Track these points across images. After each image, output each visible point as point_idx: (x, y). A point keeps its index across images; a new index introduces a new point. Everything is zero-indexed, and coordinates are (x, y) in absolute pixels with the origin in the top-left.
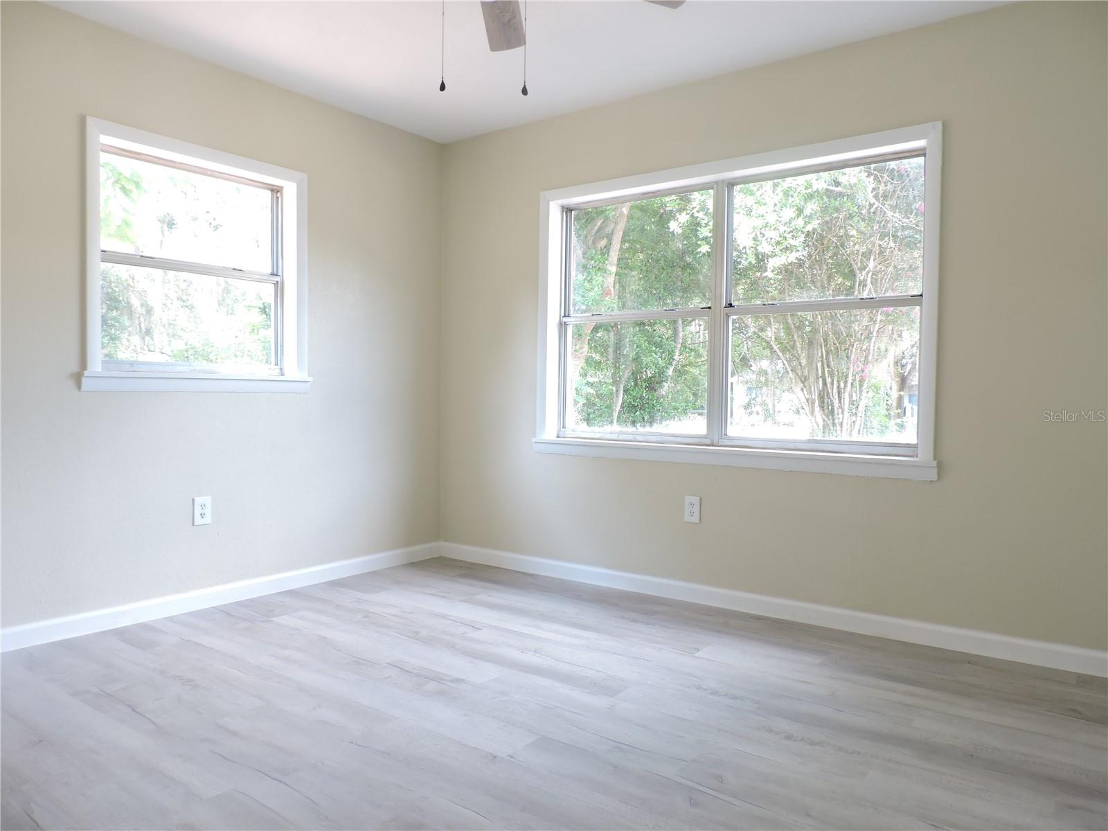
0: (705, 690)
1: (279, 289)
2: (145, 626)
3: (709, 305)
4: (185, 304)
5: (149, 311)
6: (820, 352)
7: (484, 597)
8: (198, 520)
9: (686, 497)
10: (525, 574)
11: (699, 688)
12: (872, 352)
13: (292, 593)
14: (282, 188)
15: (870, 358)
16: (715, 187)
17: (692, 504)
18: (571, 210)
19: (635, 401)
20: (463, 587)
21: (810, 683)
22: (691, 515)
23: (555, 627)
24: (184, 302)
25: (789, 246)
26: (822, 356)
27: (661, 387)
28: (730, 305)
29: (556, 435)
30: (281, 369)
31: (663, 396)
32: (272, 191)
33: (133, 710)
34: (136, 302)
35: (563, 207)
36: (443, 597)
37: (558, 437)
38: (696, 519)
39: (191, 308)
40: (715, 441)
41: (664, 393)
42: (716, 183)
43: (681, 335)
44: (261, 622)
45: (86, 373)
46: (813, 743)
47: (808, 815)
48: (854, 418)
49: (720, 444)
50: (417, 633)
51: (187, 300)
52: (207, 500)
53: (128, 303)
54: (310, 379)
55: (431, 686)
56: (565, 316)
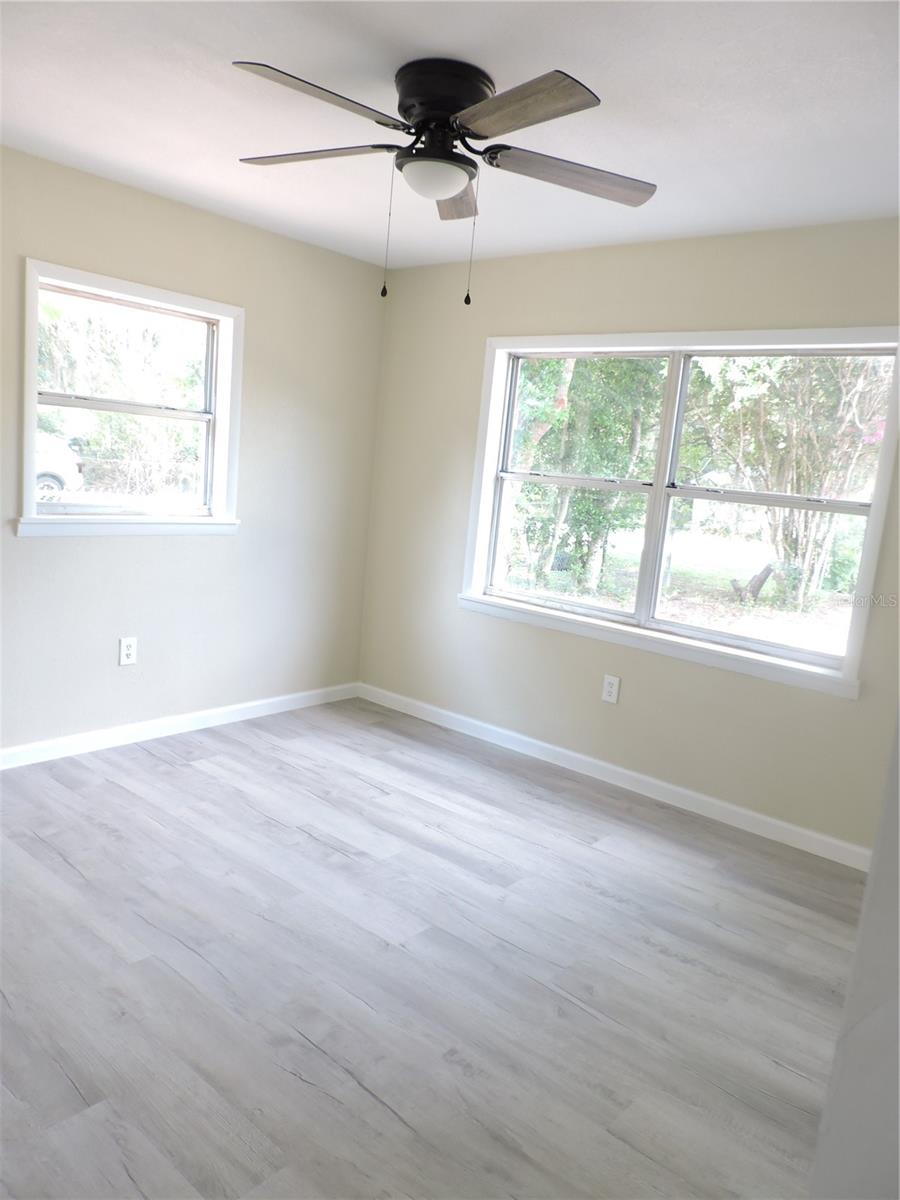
0: (597, 888)
1: (211, 427)
2: (71, 761)
3: (651, 482)
4: (108, 357)
5: (72, 365)
6: (792, 475)
7: (395, 754)
8: (124, 660)
9: (606, 676)
10: (440, 727)
11: (589, 886)
12: (848, 480)
13: (210, 732)
14: (218, 321)
15: (846, 487)
16: (671, 356)
17: (611, 684)
18: (518, 358)
19: (580, 514)
20: (376, 738)
21: (697, 891)
22: (609, 694)
23: (462, 798)
24: (108, 354)
25: (762, 376)
26: (792, 479)
27: (610, 502)
28: (673, 485)
29: (482, 592)
30: (209, 509)
31: (610, 512)
32: (208, 323)
33: (65, 860)
34: (58, 354)
35: (510, 354)
36: (355, 750)
37: (485, 594)
38: (613, 699)
39: (115, 363)
40: (643, 622)
41: (613, 509)
42: (673, 352)
43: (638, 445)
44: (181, 765)
45: (22, 520)
46: (685, 961)
47: (664, 1038)
48: (819, 550)
49: (647, 626)
50: (328, 793)
51: (112, 353)
52: (132, 641)
53: (50, 354)
54: (238, 522)
55: (336, 858)
56: (502, 471)
